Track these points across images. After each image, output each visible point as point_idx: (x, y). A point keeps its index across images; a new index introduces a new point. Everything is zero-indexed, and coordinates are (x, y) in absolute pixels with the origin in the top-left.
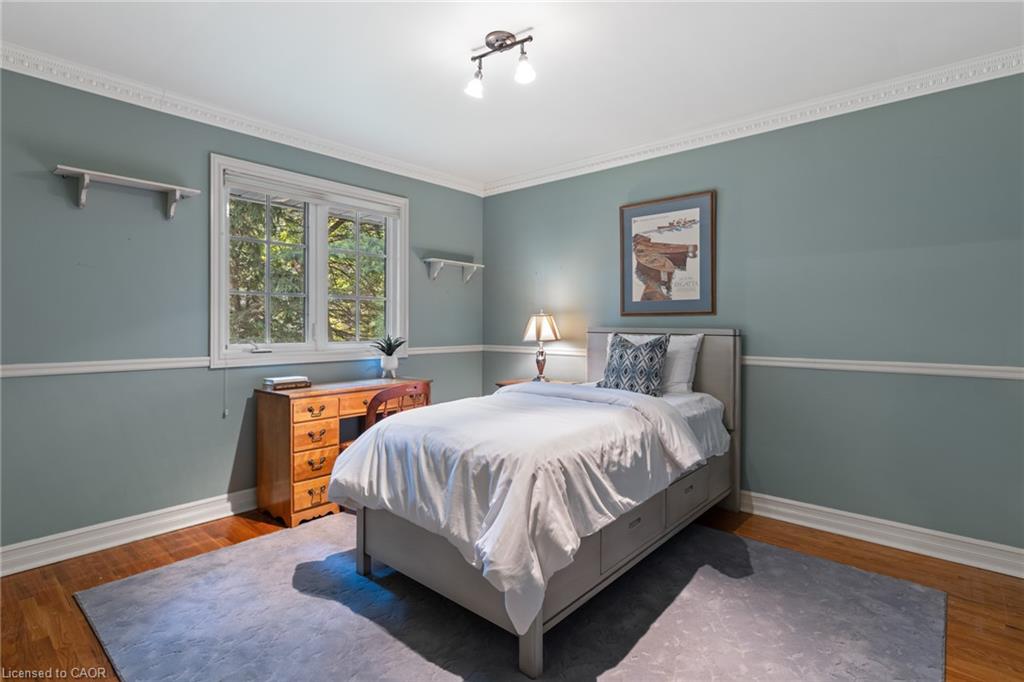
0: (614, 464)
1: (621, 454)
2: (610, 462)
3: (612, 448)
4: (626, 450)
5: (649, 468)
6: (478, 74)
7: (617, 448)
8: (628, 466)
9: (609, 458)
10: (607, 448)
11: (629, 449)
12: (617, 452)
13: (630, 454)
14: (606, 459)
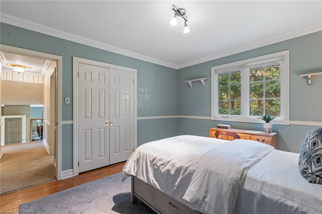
0: (157, 166)
1: (162, 165)
2: (155, 164)
3: (160, 160)
4: (166, 166)
5: (176, 184)
6: (186, 25)
7: (162, 162)
8: (163, 171)
9: (156, 162)
10: (158, 158)
11: (167, 166)
12: (161, 163)
13: (166, 168)
14: (155, 161)
